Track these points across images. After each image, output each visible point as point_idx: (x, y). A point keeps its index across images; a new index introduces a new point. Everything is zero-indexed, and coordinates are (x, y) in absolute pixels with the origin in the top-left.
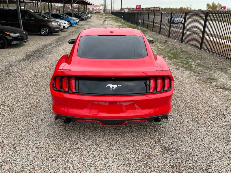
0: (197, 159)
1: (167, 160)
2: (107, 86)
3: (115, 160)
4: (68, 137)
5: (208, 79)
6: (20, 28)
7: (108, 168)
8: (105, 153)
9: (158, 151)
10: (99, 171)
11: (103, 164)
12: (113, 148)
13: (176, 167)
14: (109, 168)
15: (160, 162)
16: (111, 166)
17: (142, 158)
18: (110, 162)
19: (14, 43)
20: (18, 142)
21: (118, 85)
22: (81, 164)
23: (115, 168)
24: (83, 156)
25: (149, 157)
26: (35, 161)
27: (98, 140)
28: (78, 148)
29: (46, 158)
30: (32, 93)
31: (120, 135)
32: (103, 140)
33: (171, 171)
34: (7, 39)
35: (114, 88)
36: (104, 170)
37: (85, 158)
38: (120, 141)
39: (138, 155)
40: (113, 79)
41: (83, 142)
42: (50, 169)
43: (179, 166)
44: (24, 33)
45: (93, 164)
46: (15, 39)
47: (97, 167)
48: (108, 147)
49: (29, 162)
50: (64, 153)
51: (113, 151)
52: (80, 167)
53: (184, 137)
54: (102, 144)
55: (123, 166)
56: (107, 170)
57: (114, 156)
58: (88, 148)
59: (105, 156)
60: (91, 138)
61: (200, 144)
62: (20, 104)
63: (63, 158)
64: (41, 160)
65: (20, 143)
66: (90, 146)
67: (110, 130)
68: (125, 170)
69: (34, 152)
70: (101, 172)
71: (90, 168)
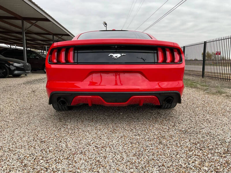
0: (224, 138)
1: (186, 139)
2: (109, 55)
3: (120, 140)
4: (64, 125)
5: (217, 92)
6: (23, 60)
7: (111, 146)
8: (107, 136)
9: (173, 133)
10: (100, 148)
11: (105, 143)
12: (117, 132)
13: (199, 144)
14: (113, 146)
15: (177, 141)
16: (115, 144)
17: (154, 138)
18: (114, 142)
19: (16, 72)
20: (3, 130)
21: (122, 55)
22: (76, 143)
23: (120, 145)
24: (80, 138)
25: (164, 137)
26: (19, 142)
27: (98, 127)
28: (75, 133)
29: (34, 140)
30: (27, 101)
31: (125, 124)
32: (104, 127)
33: (194, 147)
34: (11, 69)
35: (118, 57)
36: (107, 147)
37: (83, 139)
38: (125, 127)
39: (149, 136)
40: (116, 47)
41: (80, 129)
42: (36, 147)
43: (203, 143)
44: (28, 64)
45: (93, 143)
46: (18, 68)
47: (97, 145)
48: (111, 131)
49: (11, 143)
50: (57, 136)
51: (117, 134)
52: (75, 146)
53: (203, 124)
54: (104, 130)
55: (130, 144)
56: (110, 147)
57: (118, 137)
58: (86, 133)
59: (108, 138)
60: (90, 126)
61: (223, 128)
62: (12, 107)
63: (55, 140)
64: (27, 141)
65: (4, 130)
66: (89, 131)
67: (113, 121)
68: (133, 147)
69: (20, 136)
70: (102, 149)
71: (88, 146)
